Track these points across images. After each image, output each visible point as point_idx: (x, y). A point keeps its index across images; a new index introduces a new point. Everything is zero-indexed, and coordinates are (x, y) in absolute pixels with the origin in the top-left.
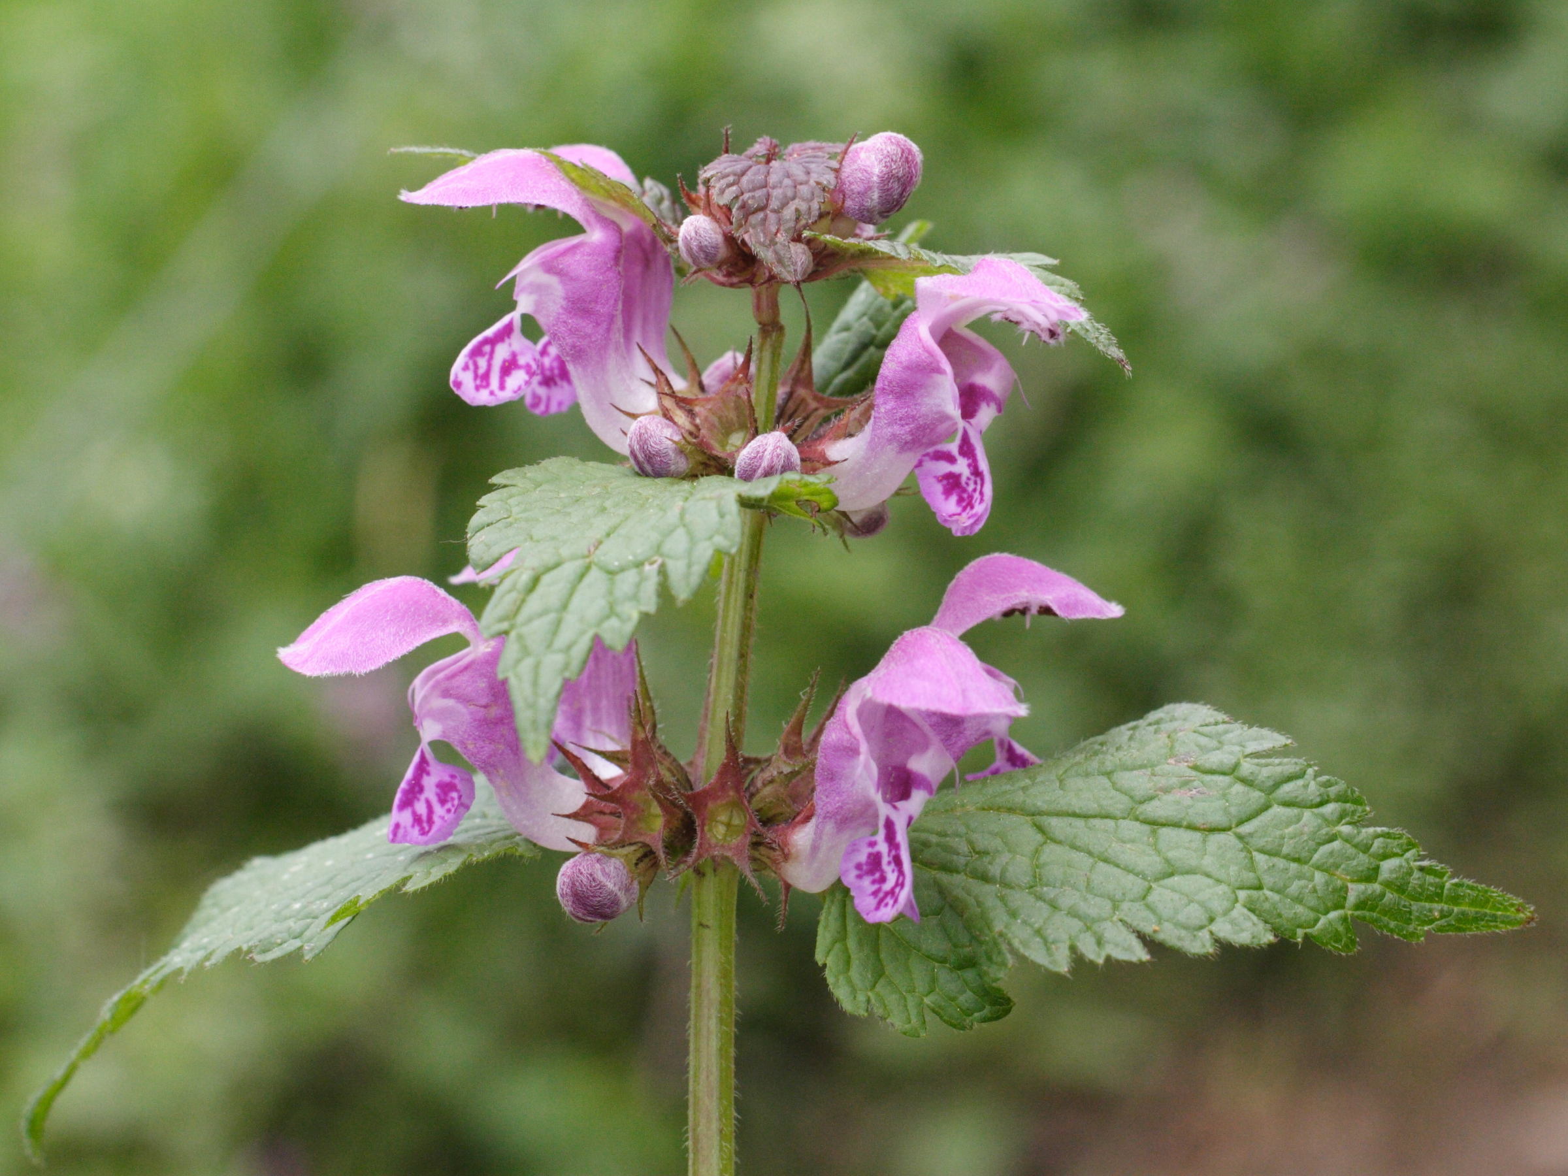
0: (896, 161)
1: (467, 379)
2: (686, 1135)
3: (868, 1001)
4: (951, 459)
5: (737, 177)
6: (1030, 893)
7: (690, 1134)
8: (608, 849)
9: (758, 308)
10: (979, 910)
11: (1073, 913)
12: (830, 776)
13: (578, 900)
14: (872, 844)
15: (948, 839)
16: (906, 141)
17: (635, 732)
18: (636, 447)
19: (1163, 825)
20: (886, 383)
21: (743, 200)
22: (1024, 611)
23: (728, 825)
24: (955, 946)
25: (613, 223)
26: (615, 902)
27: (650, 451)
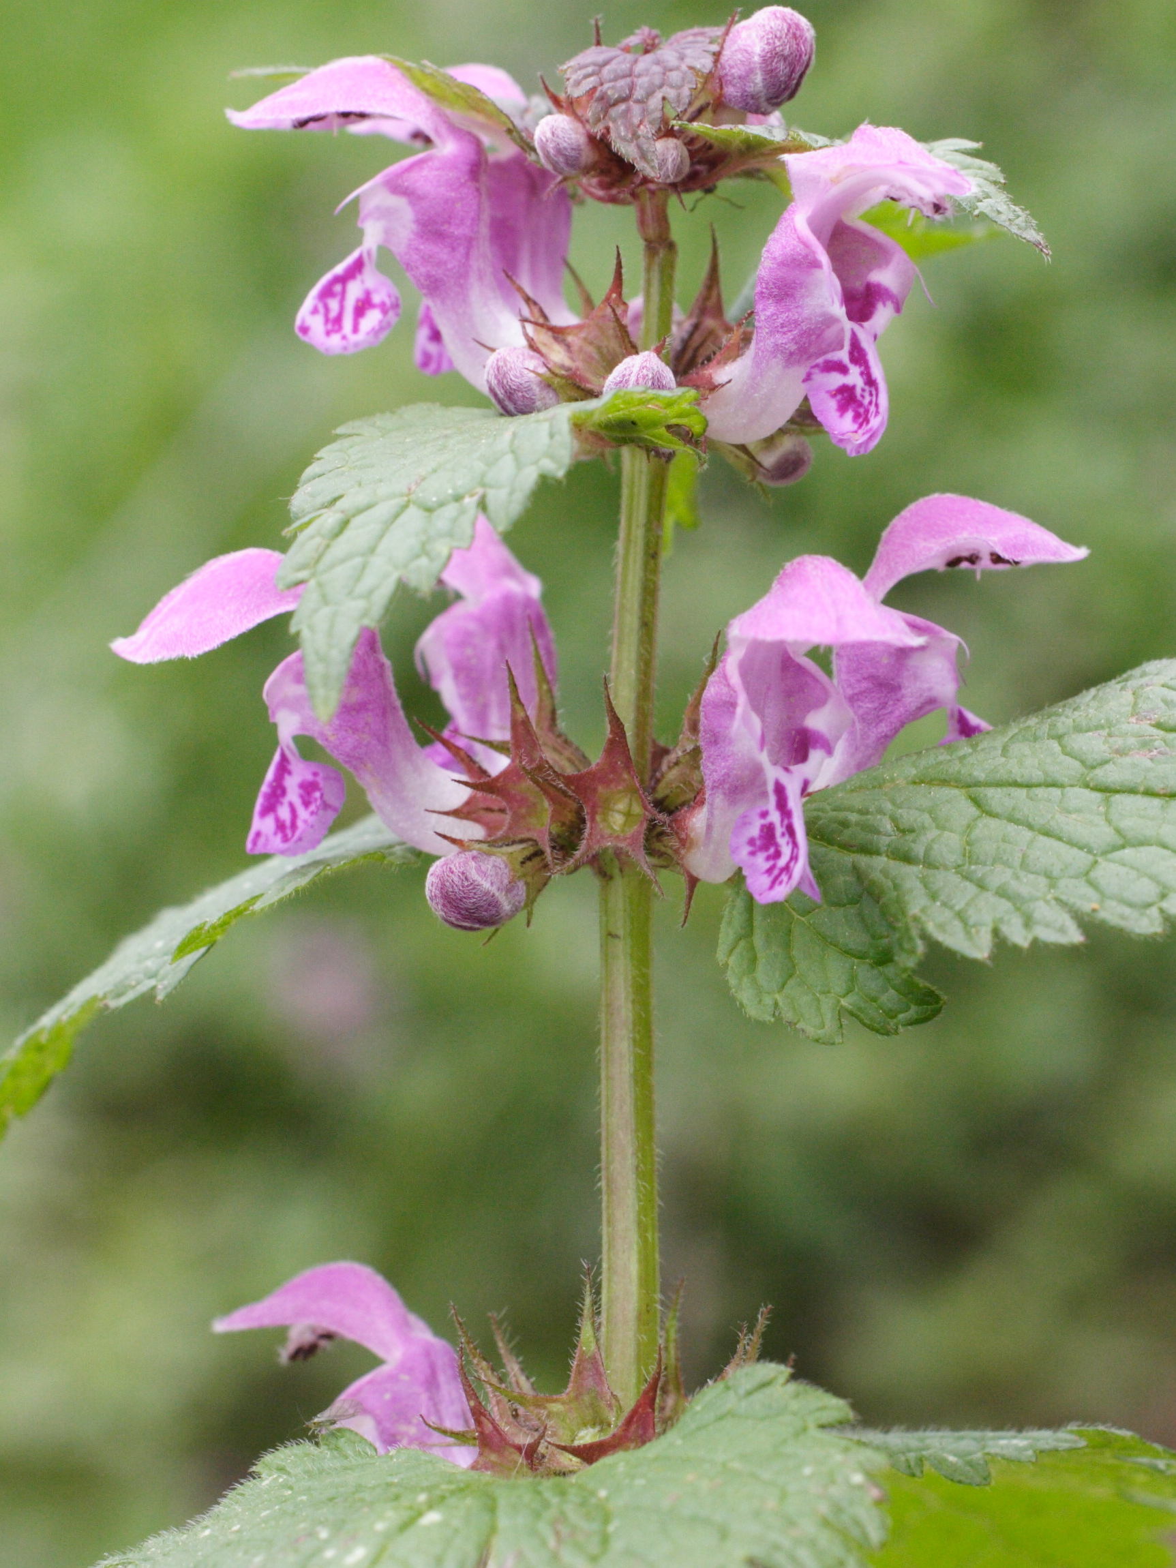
0: (781, 38)
1: (317, 324)
2: (599, 1175)
3: (776, 1004)
4: (843, 369)
5: (597, 68)
6: (957, 873)
7: (603, 1173)
8: (489, 846)
9: (642, 223)
10: (895, 893)
11: (1002, 893)
12: (713, 739)
13: (450, 902)
14: (764, 814)
15: (869, 816)
16: (792, 15)
17: (513, 710)
18: (494, 382)
19: (1117, 792)
20: (764, 285)
21: (601, 91)
22: (973, 559)
23: (628, 814)
24: (873, 937)
25: (469, 134)
26: (494, 904)
27: (510, 386)
